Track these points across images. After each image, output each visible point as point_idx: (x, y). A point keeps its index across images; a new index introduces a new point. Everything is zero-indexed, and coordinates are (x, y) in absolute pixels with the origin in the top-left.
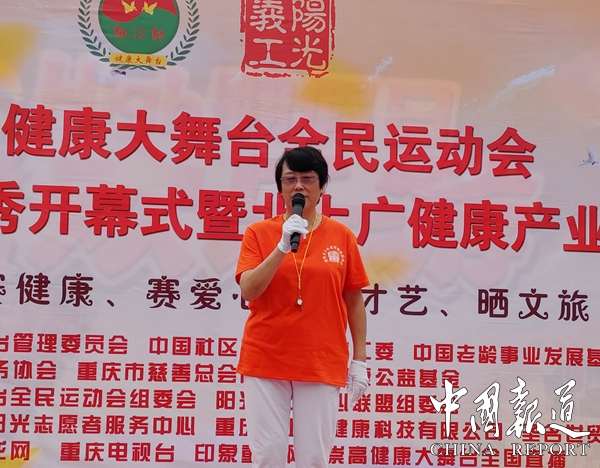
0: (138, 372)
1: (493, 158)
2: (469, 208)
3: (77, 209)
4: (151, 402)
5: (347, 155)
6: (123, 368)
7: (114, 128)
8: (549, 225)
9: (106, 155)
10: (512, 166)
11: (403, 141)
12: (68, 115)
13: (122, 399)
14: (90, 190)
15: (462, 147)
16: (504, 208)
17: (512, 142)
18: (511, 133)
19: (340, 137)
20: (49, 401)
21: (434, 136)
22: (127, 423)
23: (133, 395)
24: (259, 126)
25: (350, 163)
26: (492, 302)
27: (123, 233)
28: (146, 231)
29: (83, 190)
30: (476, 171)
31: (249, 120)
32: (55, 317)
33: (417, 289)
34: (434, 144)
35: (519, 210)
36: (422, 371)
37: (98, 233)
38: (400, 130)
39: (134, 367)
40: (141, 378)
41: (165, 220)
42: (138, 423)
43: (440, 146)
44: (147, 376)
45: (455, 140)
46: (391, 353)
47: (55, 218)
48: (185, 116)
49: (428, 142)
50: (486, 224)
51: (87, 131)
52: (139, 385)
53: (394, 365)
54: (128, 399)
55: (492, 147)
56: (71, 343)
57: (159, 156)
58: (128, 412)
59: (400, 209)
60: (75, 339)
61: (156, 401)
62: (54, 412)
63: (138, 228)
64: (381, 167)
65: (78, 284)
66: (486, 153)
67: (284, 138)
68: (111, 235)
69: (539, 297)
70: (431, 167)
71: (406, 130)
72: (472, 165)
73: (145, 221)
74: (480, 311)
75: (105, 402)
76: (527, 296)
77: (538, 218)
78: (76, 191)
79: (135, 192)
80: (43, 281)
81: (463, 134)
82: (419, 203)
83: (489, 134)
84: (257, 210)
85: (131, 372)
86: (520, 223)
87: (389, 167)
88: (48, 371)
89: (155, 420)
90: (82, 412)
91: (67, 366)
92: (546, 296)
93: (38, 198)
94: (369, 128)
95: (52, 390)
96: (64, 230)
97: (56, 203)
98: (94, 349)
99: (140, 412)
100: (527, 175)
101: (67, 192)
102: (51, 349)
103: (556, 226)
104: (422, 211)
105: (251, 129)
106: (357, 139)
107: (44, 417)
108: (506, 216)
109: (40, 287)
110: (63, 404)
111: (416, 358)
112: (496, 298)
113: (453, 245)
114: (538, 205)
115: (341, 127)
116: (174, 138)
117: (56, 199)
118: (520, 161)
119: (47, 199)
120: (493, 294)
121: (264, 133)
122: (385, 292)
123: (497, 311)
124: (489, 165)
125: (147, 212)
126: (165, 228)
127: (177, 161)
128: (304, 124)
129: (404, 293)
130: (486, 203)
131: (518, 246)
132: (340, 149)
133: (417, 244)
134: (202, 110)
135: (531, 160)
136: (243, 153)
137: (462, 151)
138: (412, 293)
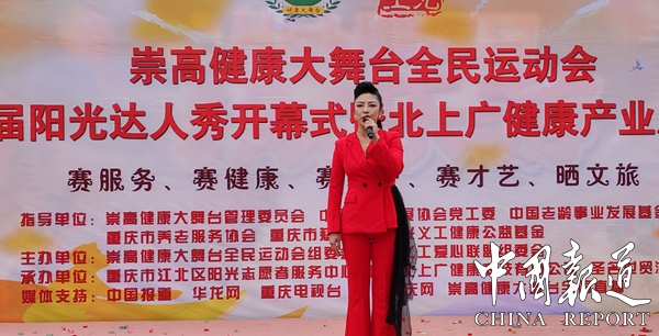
0: (313, 235)
1: (565, 69)
2: (548, 106)
3: (265, 120)
4: (323, 256)
5: (457, 72)
6: (302, 232)
7: (288, 61)
8: (608, 116)
9: (284, 80)
10: (580, 74)
11: (498, 59)
12: (256, 53)
13: (302, 254)
14: (273, 107)
15: (542, 61)
16: (575, 105)
17: (579, 56)
18: (578, 49)
19: (452, 59)
20: (251, 257)
21: (521, 55)
22: (307, 270)
23: (310, 251)
24: (392, 54)
25: (459, 77)
26: (567, 174)
27: (298, 137)
28: (314, 134)
29: (268, 107)
30: (553, 79)
31: (384, 50)
32: (253, 197)
33: (511, 167)
34: (521, 61)
35: (585, 106)
36: (516, 227)
37: (280, 137)
38: (495, 52)
39: (310, 231)
40: (315, 239)
41: (327, 126)
42: (314, 271)
43: (525, 62)
44: (319, 237)
45: (537, 57)
46: (493, 215)
47: (249, 127)
48: (338, 49)
49: (517, 59)
50: (561, 118)
51: (269, 64)
52: (314, 244)
53: (496, 223)
54: (307, 254)
55: (564, 61)
56: (265, 216)
57: (321, 80)
58: (307, 263)
59: (497, 109)
60: (268, 213)
61: (326, 254)
62: (255, 265)
63: (308, 132)
64: (482, 79)
65: (268, 174)
66: (560, 65)
67: (410, 62)
68: (289, 138)
69: (602, 169)
70: (519, 78)
71: (500, 51)
72: (549, 74)
73: (313, 127)
74: (558, 182)
75: (290, 257)
76: (593, 169)
77: (600, 111)
78: (263, 108)
79: (305, 107)
80: (243, 172)
81: (542, 52)
82: (511, 105)
83: (562, 51)
84: (392, 115)
85: (307, 235)
86: (587, 116)
87: (488, 79)
88: (249, 236)
89: (326, 268)
90: (274, 264)
91: (263, 231)
92: (606, 168)
93: (237, 114)
94: (473, 51)
95: (253, 249)
96: (256, 136)
97: (249, 117)
98: (281, 219)
99: (315, 263)
100: (591, 80)
101: (257, 108)
102: (251, 221)
103: (614, 117)
104: (514, 110)
105: (386, 56)
106: (463, 60)
107: (248, 269)
108: (576, 111)
109: (241, 177)
110: (261, 259)
111: (512, 217)
112: (569, 171)
113: (537, 134)
114: (599, 102)
115: (452, 51)
116: (331, 65)
117: (249, 114)
118: (585, 70)
119: (243, 114)
120: (568, 169)
121: (396, 59)
122: (487, 171)
123: (571, 181)
124: (562, 74)
125: (314, 121)
126: (328, 132)
127: (334, 83)
128: (424, 51)
129: (502, 171)
130: (561, 102)
131: (585, 133)
132: (452, 68)
133: (510, 135)
134: (350, 44)
135: (593, 69)
136: (381, 74)
137: (542, 65)
138: (508, 171)
